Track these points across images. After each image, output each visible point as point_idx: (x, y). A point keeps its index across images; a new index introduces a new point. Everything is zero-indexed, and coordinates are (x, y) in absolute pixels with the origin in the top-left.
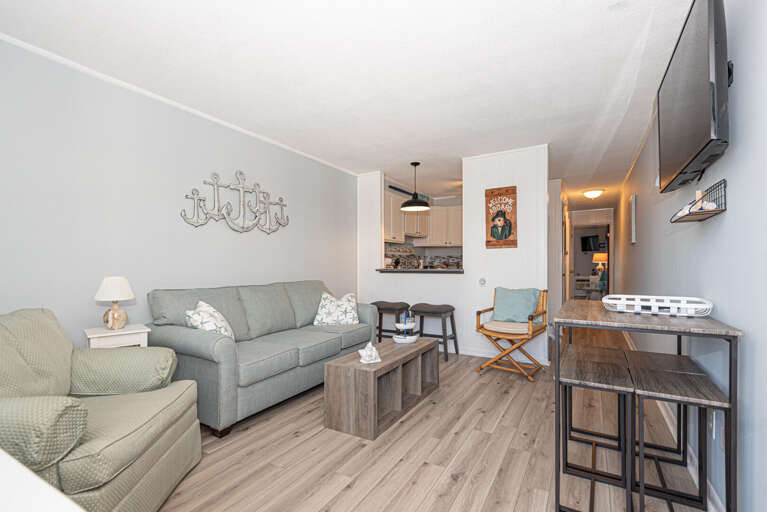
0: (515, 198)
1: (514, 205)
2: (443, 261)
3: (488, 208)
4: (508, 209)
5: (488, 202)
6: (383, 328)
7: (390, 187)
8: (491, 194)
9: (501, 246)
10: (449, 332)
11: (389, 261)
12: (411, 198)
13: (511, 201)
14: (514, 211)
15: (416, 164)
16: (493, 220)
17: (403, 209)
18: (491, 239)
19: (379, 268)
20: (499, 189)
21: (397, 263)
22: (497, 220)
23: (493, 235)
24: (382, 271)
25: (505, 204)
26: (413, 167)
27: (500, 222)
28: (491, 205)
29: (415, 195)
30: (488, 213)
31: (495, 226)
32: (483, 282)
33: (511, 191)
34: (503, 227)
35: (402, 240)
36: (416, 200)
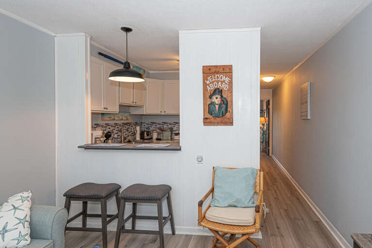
0: (231, 77)
1: (231, 83)
2: (158, 126)
3: (205, 85)
4: (225, 87)
5: (205, 79)
6: (88, 212)
7: (100, 54)
8: (209, 71)
9: (218, 124)
10: (165, 213)
11: (99, 133)
12: (121, 67)
13: (227, 80)
14: (230, 90)
15: (127, 30)
16: (210, 97)
17: (112, 78)
18: (208, 116)
19: (83, 144)
20: (216, 67)
21: (108, 136)
22: (214, 97)
23: (210, 112)
24: (87, 148)
25: (222, 82)
26: (125, 33)
27: (217, 100)
28: (208, 82)
29: (127, 65)
30: (205, 90)
31: (213, 103)
32: (200, 160)
33: (227, 70)
34: (220, 105)
35: (116, 109)
36: (127, 70)
